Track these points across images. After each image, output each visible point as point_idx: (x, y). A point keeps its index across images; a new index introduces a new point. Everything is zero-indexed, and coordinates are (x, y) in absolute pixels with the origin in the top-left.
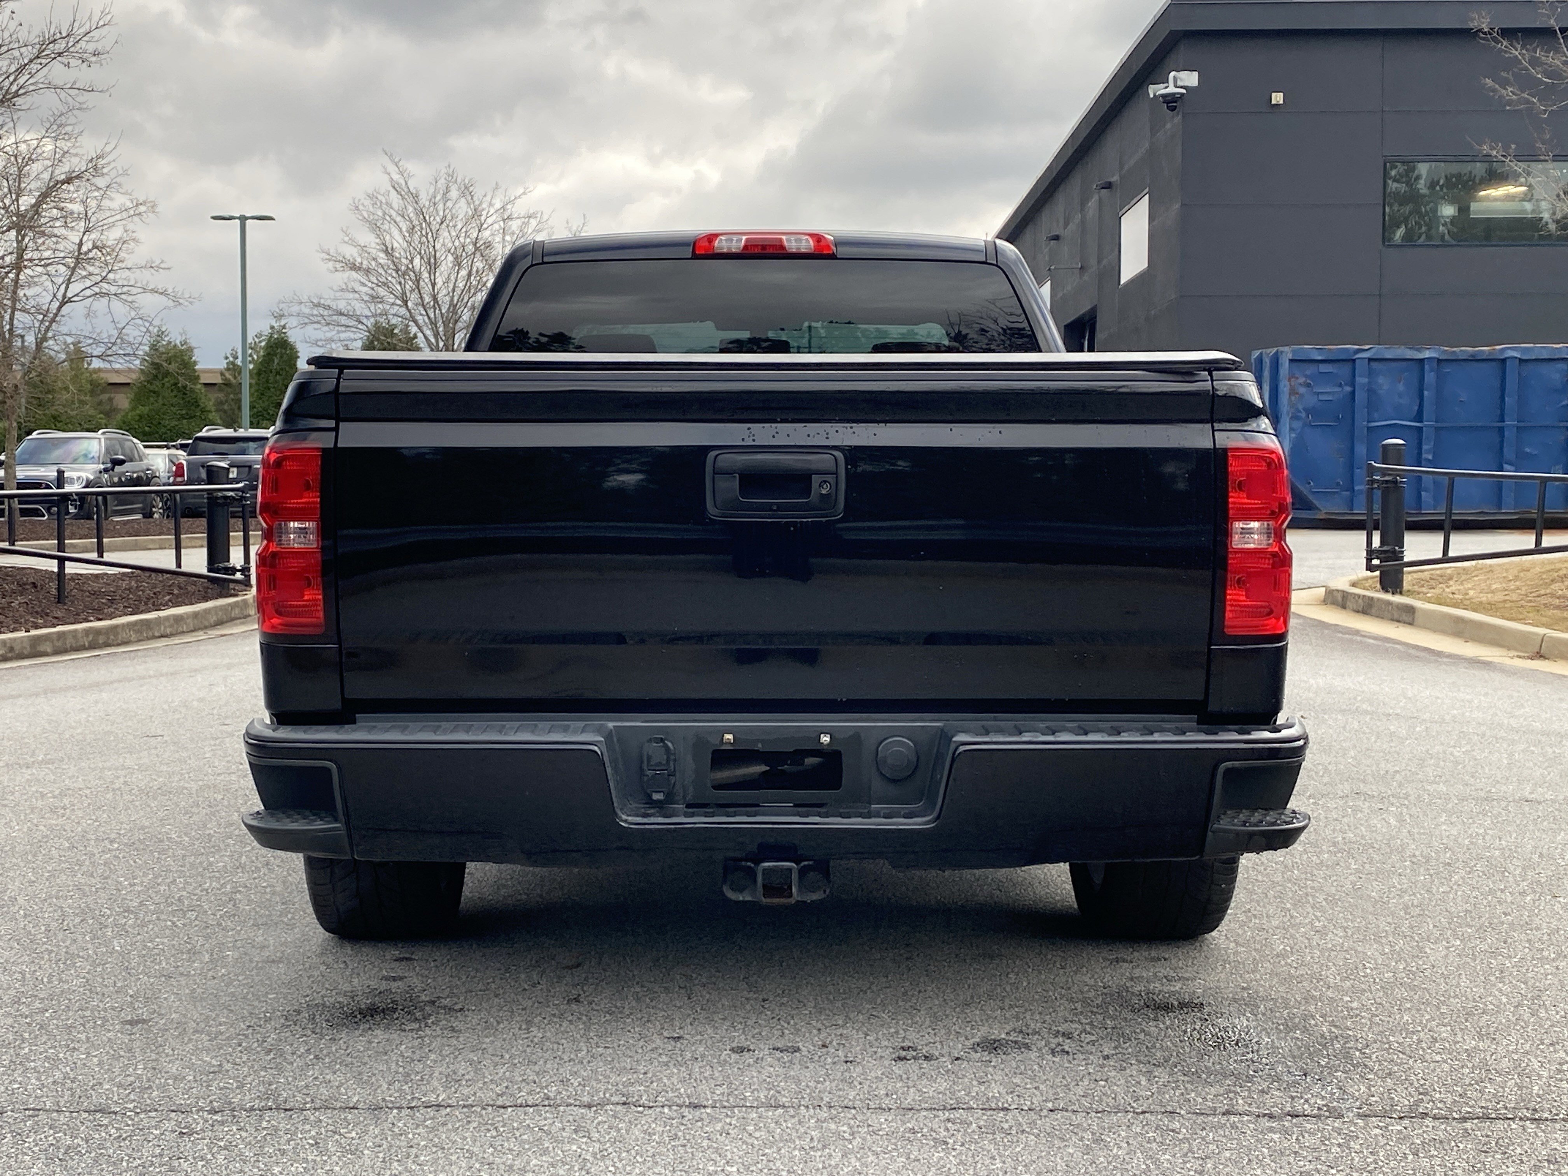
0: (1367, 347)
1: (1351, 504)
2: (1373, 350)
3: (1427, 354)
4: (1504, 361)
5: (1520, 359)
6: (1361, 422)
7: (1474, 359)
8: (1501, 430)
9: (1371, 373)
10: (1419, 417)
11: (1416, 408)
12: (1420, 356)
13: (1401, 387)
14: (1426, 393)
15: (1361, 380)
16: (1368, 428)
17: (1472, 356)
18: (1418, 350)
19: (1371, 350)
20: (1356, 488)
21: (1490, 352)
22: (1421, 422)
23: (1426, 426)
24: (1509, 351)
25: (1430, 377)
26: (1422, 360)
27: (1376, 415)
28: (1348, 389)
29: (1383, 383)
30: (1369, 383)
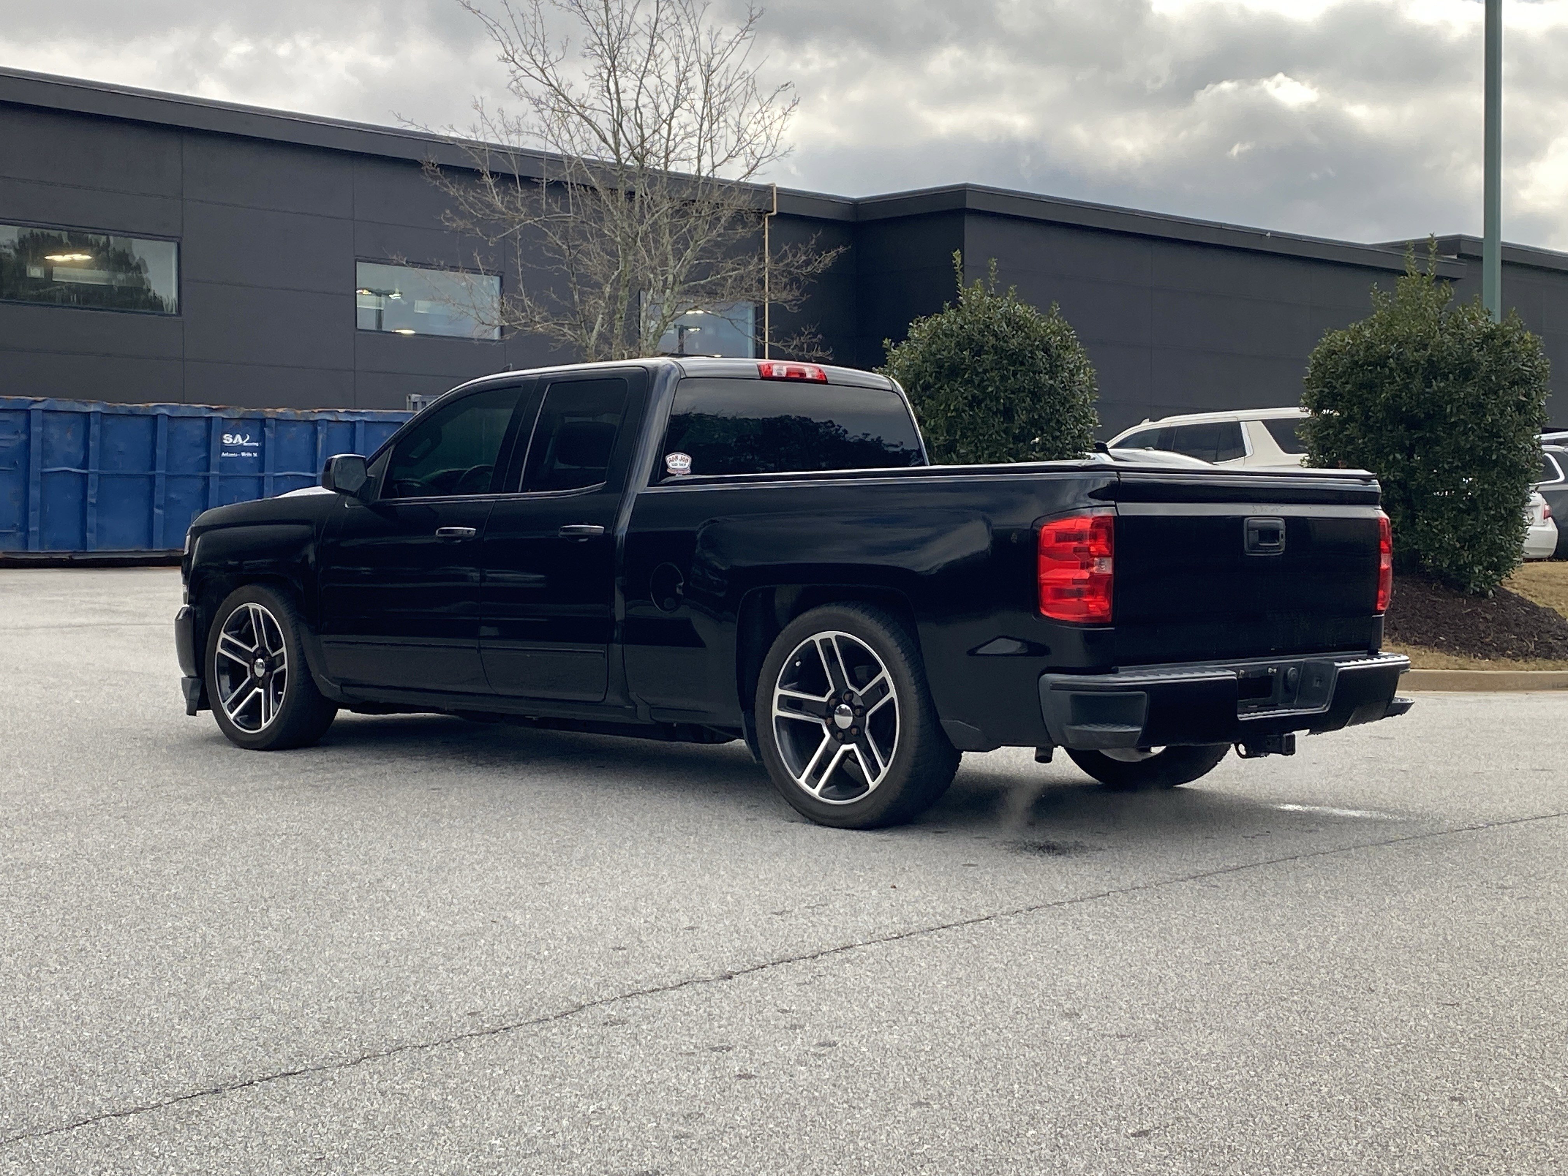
0: (40, 399)
1: (26, 544)
2: (46, 402)
3: (92, 408)
4: (155, 417)
5: (169, 416)
6: (35, 468)
7: (132, 414)
8: (152, 478)
9: (44, 423)
10: (85, 465)
11: (82, 457)
12: (88, 410)
13: (69, 436)
14: (91, 444)
15: (36, 429)
16: (43, 474)
17: (130, 411)
18: (85, 404)
19: (42, 403)
20: (31, 529)
21: (145, 408)
22: (87, 468)
23: (92, 473)
24: (160, 408)
25: (95, 429)
26: (89, 413)
27: (47, 462)
28: (23, 437)
29: (54, 432)
30: (43, 431)
